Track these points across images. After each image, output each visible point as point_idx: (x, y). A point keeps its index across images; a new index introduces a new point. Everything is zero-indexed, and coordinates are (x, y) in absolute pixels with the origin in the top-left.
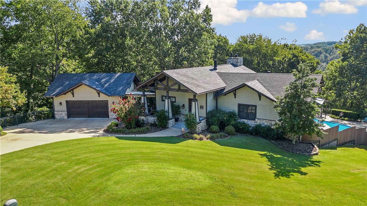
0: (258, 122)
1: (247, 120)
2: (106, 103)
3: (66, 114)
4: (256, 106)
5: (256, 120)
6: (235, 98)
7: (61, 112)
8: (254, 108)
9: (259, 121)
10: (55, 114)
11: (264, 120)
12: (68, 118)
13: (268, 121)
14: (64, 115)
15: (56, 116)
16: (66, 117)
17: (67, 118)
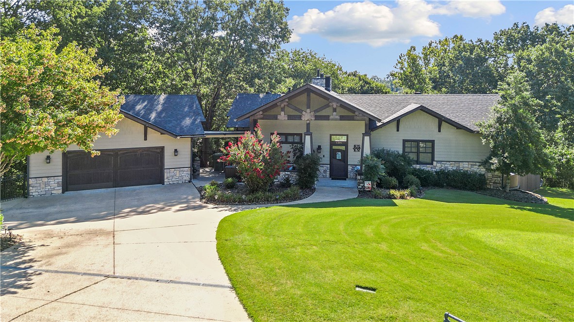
0: (438, 167)
1: (419, 166)
2: (160, 152)
3: (61, 183)
4: (433, 142)
5: (435, 163)
6: (398, 130)
7: (46, 180)
8: (430, 144)
9: (439, 165)
10: (29, 185)
11: (448, 163)
12: (63, 192)
13: (454, 163)
14: (55, 186)
15: (33, 191)
16: (58, 191)
17: (61, 191)
